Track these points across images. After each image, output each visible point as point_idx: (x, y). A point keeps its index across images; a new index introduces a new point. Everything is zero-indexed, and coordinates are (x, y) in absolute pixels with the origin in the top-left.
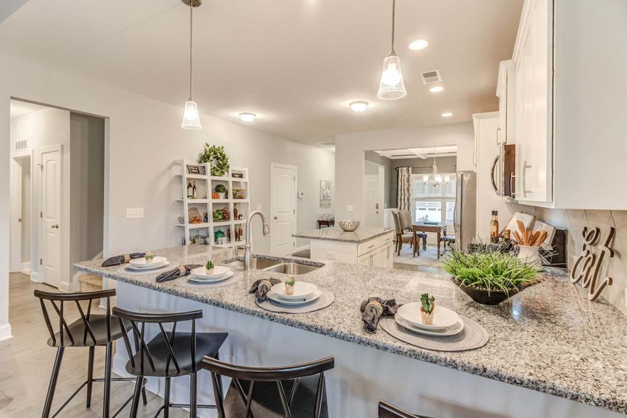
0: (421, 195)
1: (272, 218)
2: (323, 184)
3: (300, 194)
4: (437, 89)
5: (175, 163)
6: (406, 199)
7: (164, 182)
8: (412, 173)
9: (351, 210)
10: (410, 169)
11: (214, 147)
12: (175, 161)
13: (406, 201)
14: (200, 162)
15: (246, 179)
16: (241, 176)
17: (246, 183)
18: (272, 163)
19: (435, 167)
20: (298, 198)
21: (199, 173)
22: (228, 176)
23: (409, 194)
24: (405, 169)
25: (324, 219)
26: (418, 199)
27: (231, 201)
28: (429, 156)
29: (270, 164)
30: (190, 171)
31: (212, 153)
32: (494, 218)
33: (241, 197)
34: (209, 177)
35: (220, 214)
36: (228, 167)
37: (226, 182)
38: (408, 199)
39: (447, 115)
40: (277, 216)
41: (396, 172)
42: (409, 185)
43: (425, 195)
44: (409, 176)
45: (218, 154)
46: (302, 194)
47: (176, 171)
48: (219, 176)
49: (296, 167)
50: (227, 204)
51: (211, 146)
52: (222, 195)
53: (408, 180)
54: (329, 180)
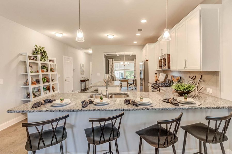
0: (117, 69)
1: (64, 80)
2: (82, 65)
3: (74, 69)
4: (138, 34)
5: (20, 54)
6: (112, 70)
7: (15, 64)
8: (114, 61)
9: (99, 75)
10: (113, 59)
11: (40, 47)
12: (20, 53)
13: (112, 71)
14: (33, 54)
15: (55, 63)
16: (53, 61)
17: (55, 65)
18: (64, 56)
19: (125, 59)
20: (73, 71)
21: (34, 59)
22: (48, 61)
23: (113, 69)
24: (111, 59)
25: (83, 79)
26: (116, 70)
27: (49, 73)
28: (120, 55)
29: (63, 56)
30: (30, 59)
31: (40, 50)
32: (156, 75)
33: (53, 72)
34: (39, 62)
35: (45, 80)
36: (48, 57)
37: (47, 64)
38: (113, 71)
39: (135, 42)
40: (66, 79)
41: (108, 60)
42: (113, 65)
43: (118, 69)
44: (113, 62)
45: (42, 51)
46: (75, 69)
47: (21, 58)
48: (44, 61)
49: (72, 58)
50: (48, 75)
51: (38, 46)
52: (45, 70)
53: (113, 64)
54: (83, 63)
